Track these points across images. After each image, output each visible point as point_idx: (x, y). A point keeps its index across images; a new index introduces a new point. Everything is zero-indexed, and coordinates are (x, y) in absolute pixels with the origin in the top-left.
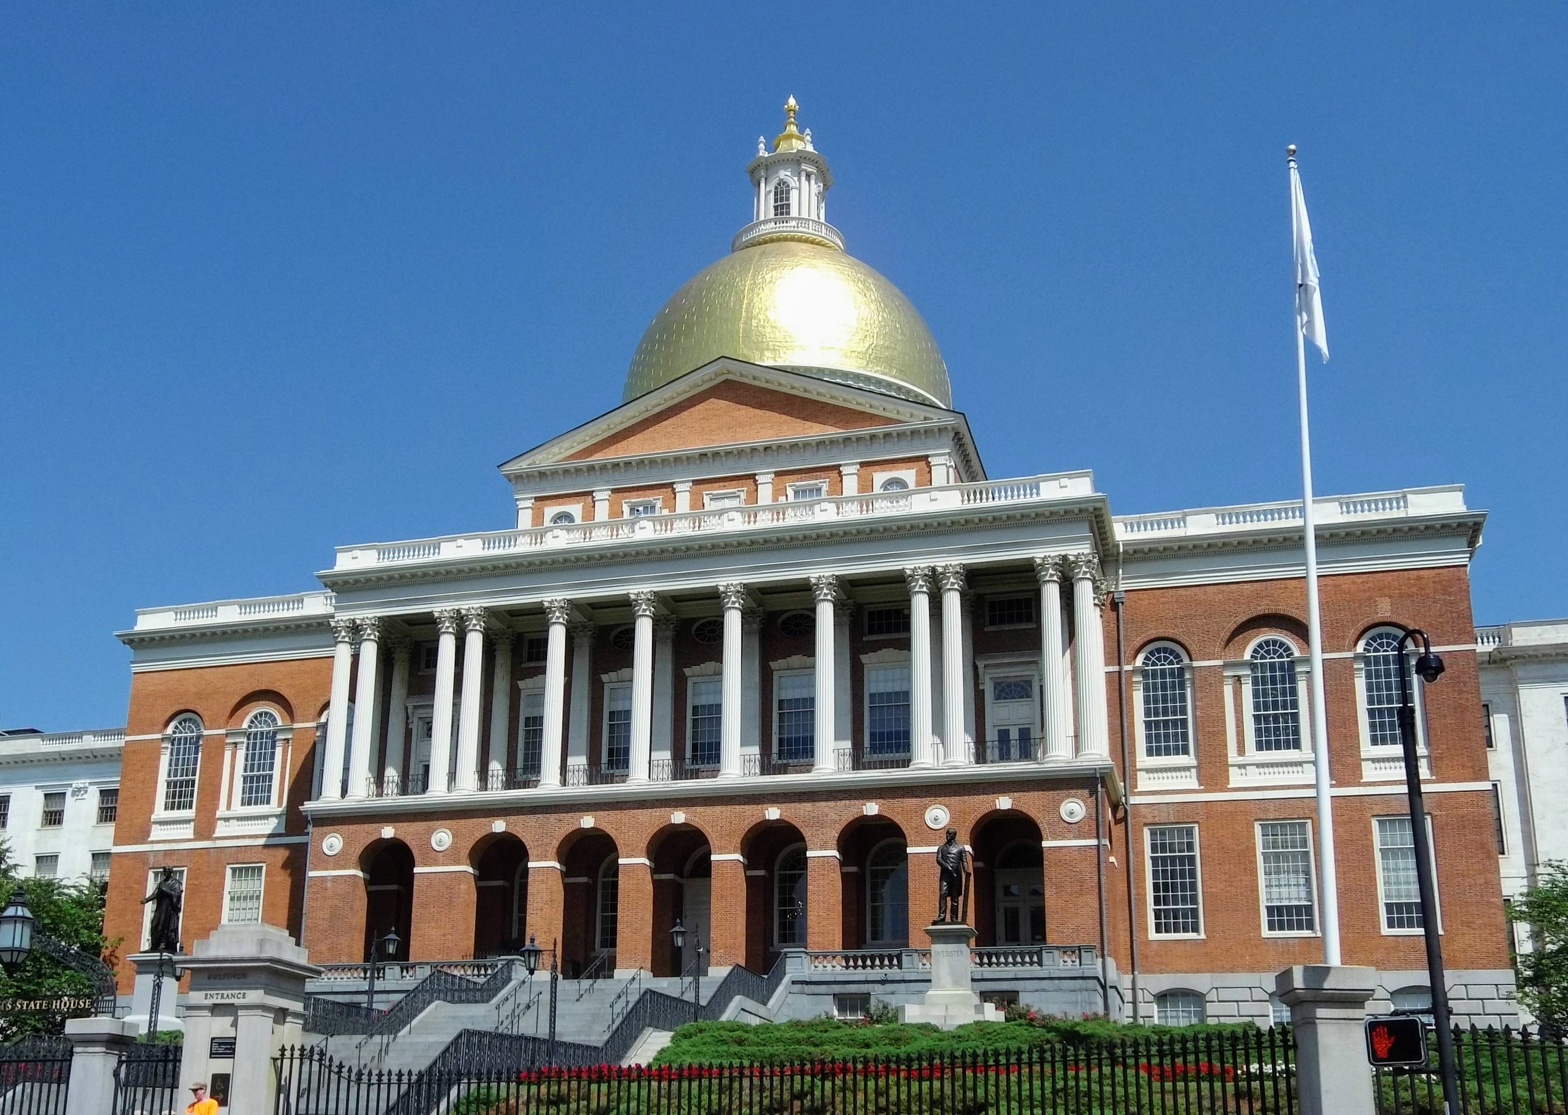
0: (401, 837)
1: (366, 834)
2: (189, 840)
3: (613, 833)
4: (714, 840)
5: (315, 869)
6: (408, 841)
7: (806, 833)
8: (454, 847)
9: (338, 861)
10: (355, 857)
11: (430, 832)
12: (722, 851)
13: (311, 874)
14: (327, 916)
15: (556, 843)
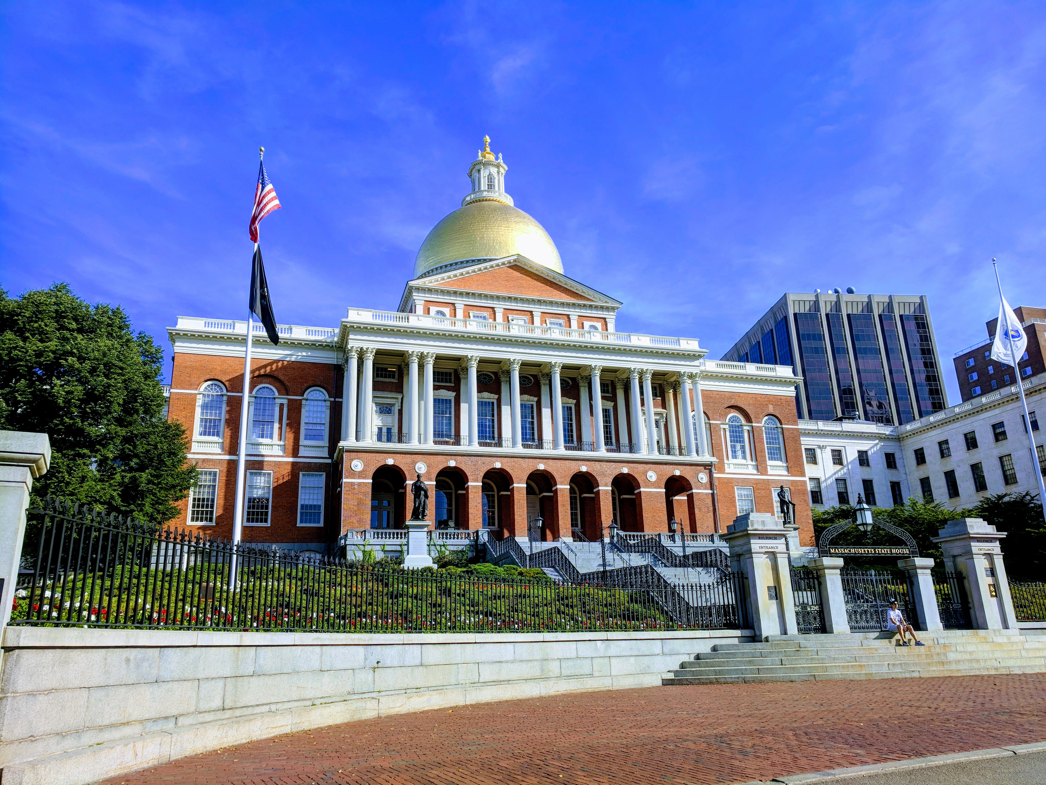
0: (397, 464)
1: (377, 462)
2: (220, 454)
3: (510, 472)
4: (558, 480)
5: (347, 478)
6: (401, 466)
7: (599, 479)
8: (428, 472)
9: (361, 475)
10: (371, 474)
11: (414, 463)
12: (562, 483)
13: (344, 480)
14: (356, 504)
15: (482, 474)
